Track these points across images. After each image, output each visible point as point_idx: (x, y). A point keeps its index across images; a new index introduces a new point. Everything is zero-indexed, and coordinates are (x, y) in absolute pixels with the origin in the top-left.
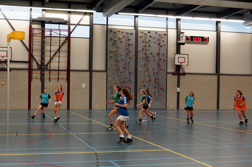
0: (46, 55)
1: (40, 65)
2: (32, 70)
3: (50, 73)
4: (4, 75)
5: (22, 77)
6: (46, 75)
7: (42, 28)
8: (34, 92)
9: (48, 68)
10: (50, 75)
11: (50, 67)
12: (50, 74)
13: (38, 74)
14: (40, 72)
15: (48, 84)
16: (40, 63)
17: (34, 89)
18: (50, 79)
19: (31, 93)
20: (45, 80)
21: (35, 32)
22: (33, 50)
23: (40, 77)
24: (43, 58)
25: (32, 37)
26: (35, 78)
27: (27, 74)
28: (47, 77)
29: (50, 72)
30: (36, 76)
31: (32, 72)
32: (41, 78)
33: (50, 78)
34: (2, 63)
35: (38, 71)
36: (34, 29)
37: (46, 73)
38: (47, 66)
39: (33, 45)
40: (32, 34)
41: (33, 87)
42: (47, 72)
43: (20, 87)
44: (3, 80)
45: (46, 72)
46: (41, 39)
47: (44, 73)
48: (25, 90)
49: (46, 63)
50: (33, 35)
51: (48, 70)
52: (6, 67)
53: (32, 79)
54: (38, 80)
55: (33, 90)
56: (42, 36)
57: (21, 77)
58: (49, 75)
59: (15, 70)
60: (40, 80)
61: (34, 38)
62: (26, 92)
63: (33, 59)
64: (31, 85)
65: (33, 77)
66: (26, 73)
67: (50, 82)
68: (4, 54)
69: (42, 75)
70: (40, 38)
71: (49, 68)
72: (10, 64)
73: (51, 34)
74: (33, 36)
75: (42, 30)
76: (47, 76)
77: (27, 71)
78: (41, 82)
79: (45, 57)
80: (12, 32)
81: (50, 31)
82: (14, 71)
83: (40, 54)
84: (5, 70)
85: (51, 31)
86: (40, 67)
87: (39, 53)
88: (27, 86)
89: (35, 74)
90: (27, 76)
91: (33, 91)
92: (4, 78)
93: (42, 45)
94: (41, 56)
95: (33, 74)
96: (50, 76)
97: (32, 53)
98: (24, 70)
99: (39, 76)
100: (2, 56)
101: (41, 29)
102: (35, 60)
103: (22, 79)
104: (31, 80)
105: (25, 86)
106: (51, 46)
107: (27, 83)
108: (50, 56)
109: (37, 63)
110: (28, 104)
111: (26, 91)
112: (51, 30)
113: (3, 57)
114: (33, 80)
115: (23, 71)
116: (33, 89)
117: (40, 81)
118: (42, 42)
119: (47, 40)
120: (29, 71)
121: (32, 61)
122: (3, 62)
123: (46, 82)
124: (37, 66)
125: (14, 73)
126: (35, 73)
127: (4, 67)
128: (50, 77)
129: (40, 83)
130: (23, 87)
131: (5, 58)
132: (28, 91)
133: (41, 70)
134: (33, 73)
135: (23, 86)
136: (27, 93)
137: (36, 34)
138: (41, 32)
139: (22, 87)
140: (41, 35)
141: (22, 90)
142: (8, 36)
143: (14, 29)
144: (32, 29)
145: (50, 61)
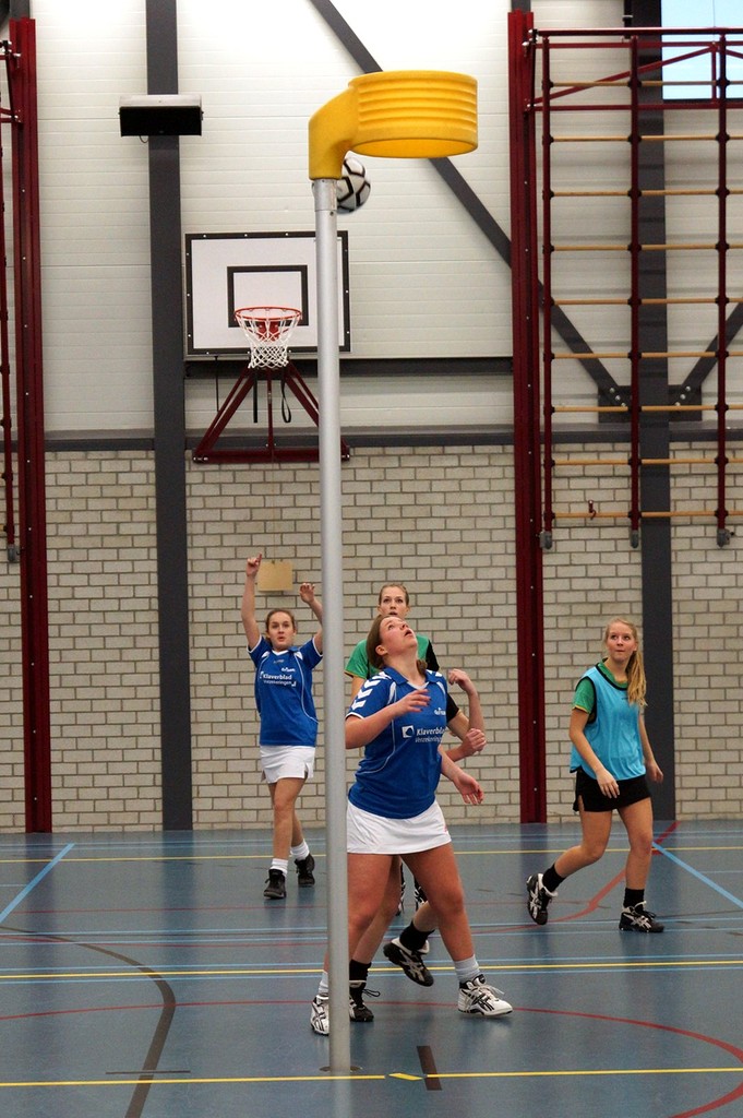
0: (675, 291)
1: (621, 390)
2: (551, 438)
3: (721, 461)
4: (280, 501)
5: (455, 511)
6: (681, 482)
7: (627, 22)
8: (572, 655)
9: (698, 416)
10: (721, 488)
11: (722, 408)
12: (721, 475)
13: (604, 483)
14: (624, 457)
15: (707, 569)
16: (621, 372)
17: (574, 622)
18: (721, 525)
19: (548, 660)
20: (680, 538)
21: (566, 65)
22: (549, 249)
23: (625, 508)
24: (648, 324)
25: (539, 117)
26: (582, 521)
27: (496, 485)
28: (696, 507)
29: (722, 450)
30: (591, 496)
31: (548, 453)
32: (634, 515)
33: (721, 514)
34: (262, 385)
35: (608, 446)
36: (553, 40)
37: (688, 463)
38: (696, 396)
39: (548, 195)
40: (539, 93)
41: (565, 610)
42: (697, 456)
43: (438, 612)
44: (281, 552)
45: (681, 456)
46: (627, 133)
47: (667, 467)
48: (485, 637)
49: (678, 372)
50: (547, 97)
51: (705, 436)
52: (301, 419)
53: (549, 528)
54: (606, 533)
55: (564, 635)
56: (634, 108)
57: (444, 511)
58: (714, 481)
59: (389, 450)
60: (624, 533)
61: (562, 125)
62: (500, 661)
63: (555, 337)
64: (547, 585)
65: (556, 509)
66: (496, 474)
67: (724, 556)
68: (280, 294)
69: (649, 486)
70: (621, 123)
71: (711, 416)
72: (342, 392)
73: (723, 83)
74: (547, 110)
75: (634, 47)
76: (690, 493)
77: (497, 449)
78: (637, 558)
79: (673, 313)
80: (354, 83)
81: (712, 48)
82: (375, 462)
83: (624, 281)
84: (305, 451)
85: (720, 50)
86: (624, 408)
87: (615, 277)
88: (500, 598)
89: (574, 483)
90: (497, 498)
91: (564, 648)
92: (286, 526)
93: (634, 194)
94: (634, 302)
95: (555, 484)
96: (729, 493)
97: (541, 278)
98: (467, 449)
99: (615, 497)
100: (261, 324)
101: (627, 34)
102: (575, 342)
103: (456, 536)
104: (537, 540)
105: (483, 599)
106: (723, 193)
107: (498, 573)
108: (722, 301)
109: (595, 370)
110: (516, 773)
111: (499, 648)
112: (716, 38)
113: (275, 324)
114: (557, 534)
115: (459, 455)
116: (563, 623)
117: (626, 545)
118: (641, 162)
119: (689, 140)
120: (518, 456)
121: (549, 357)
122: (268, 374)
123: (682, 557)
124: (592, 403)
125: (377, 475)
126: (578, 471)
127: (278, 423)
128: (729, 506)
129: (628, 568)
130: (468, 611)
131: (292, 337)
132: (514, 648)
133: (633, 438)
134: (557, 471)
135: (470, 599)
136: (507, 668)
137: (578, 88)
138: (620, 60)
139: (455, 612)
140: (622, 95)
141: (457, 637)
142: (314, 125)
143: (363, 59)
144: (539, 39)
145: (719, 351)
